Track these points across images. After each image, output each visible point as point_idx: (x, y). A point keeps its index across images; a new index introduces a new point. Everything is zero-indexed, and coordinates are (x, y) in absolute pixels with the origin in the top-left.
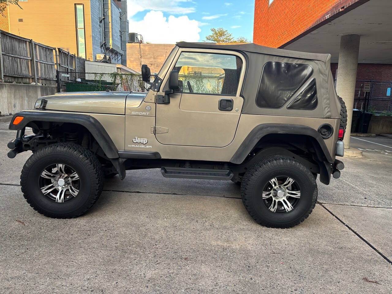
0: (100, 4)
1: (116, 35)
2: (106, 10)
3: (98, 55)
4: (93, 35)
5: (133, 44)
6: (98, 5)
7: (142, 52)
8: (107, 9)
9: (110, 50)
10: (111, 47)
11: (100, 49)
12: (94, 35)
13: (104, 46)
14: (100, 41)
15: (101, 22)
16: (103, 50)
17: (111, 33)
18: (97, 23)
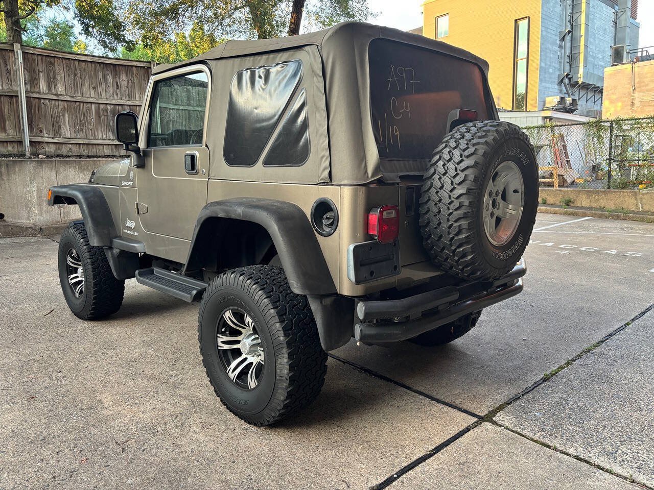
0: (563, 9)
1: (601, 57)
2: (575, 16)
3: (548, 99)
4: (543, 65)
5: (619, 67)
6: (559, 10)
7: (637, 80)
8: (579, 14)
9: (579, 86)
10: (581, 81)
11: (557, 87)
12: (546, 65)
13: (567, 81)
14: (558, 73)
15: (563, 39)
16: (563, 88)
17: (582, 56)
18: (554, 43)
